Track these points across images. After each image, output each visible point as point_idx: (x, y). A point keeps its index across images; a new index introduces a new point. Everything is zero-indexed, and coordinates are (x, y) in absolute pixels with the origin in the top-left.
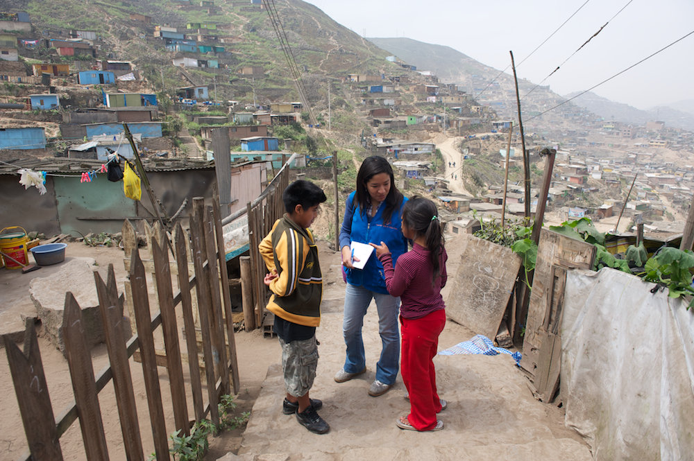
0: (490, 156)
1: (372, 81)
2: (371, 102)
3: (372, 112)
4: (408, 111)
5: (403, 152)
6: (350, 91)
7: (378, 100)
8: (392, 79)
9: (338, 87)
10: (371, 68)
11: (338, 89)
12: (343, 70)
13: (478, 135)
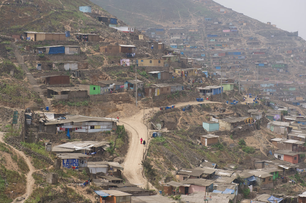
0: (191, 130)
1: (53, 40)
2: (50, 66)
3: (48, 80)
4: (95, 76)
5: (76, 131)
6: (23, 53)
7: (57, 65)
8: (80, 38)
9: (9, 48)
10: (54, 23)
11: (9, 50)
12: (18, 26)
13: (178, 106)
